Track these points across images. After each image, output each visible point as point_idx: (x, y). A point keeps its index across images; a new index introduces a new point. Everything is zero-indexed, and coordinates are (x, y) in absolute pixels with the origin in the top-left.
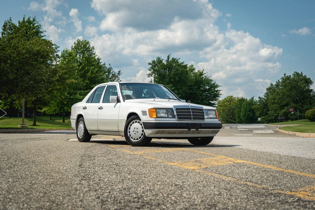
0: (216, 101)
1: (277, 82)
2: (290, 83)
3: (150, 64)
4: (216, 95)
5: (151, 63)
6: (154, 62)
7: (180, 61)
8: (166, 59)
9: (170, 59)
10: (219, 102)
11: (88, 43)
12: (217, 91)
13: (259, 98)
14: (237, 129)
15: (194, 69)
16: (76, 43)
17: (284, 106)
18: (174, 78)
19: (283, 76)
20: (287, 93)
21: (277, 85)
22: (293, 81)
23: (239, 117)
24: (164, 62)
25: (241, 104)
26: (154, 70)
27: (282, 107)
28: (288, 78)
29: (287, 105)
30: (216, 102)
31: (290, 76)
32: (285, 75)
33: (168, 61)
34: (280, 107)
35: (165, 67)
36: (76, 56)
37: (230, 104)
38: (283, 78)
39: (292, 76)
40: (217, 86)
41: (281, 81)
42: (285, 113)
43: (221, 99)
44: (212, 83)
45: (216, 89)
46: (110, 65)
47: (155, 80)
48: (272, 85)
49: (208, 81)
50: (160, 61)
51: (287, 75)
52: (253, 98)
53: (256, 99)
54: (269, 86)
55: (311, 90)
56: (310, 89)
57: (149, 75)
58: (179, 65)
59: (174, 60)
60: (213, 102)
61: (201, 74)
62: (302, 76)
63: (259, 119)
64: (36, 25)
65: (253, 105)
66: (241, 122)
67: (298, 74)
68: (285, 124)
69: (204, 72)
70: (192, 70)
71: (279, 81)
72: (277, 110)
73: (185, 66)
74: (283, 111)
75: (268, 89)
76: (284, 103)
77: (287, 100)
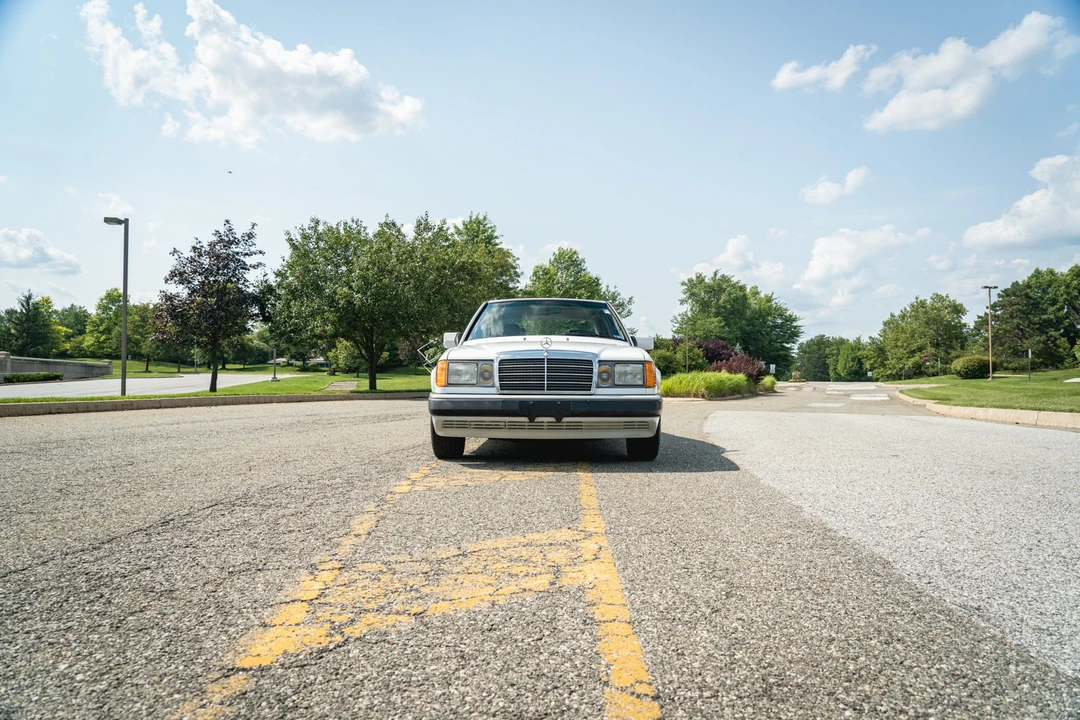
0: (794, 343)
1: (901, 311)
2: (926, 313)
3: (683, 284)
4: (794, 334)
5: (687, 282)
6: (690, 281)
7: (734, 280)
8: (712, 275)
9: (718, 277)
10: (802, 344)
11: (575, 253)
12: (795, 327)
13: (871, 337)
14: (824, 391)
15: (758, 293)
16: (557, 253)
17: (914, 352)
18: (724, 307)
19: (914, 300)
20: (921, 330)
21: (903, 317)
22: (932, 309)
23: (835, 369)
24: (707, 280)
25: (838, 350)
26: (692, 294)
27: (911, 354)
28: (923, 304)
29: (920, 349)
30: (796, 347)
31: (925, 300)
32: (917, 298)
33: (714, 279)
34: (907, 353)
35: (710, 290)
36: (556, 274)
37: (819, 349)
38: (912, 305)
39: (929, 302)
40: (795, 320)
41: (909, 309)
42: (916, 363)
43: (803, 339)
44: (788, 313)
45: (795, 324)
46: (615, 287)
47: (691, 309)
48: (892, 315)
49: (780, 311)
50: (700, 279)
51: (921, 298)
52: (859, 339)
53: (865, 340)
54: (887, 317)
55: (965, 325)
56: (963, 322)
57: (682, 302)
58: (733, 286)
59: (723, 276)
60: (788, 346)
61: (769, 300)
62: (948, 301)
63: (870, 374)
64: (489, 226)
65: (859, 349)
66: (839, 379)
67: (940, 297)
68: (914, 383)
69: (774, 297)
70: (756, 293)
71: (905, 309)
72: (902, 359)
73: (742, 288)
74: (913, 360)
75: (885, 324)
76: (914, 347)
77: (920, 342)
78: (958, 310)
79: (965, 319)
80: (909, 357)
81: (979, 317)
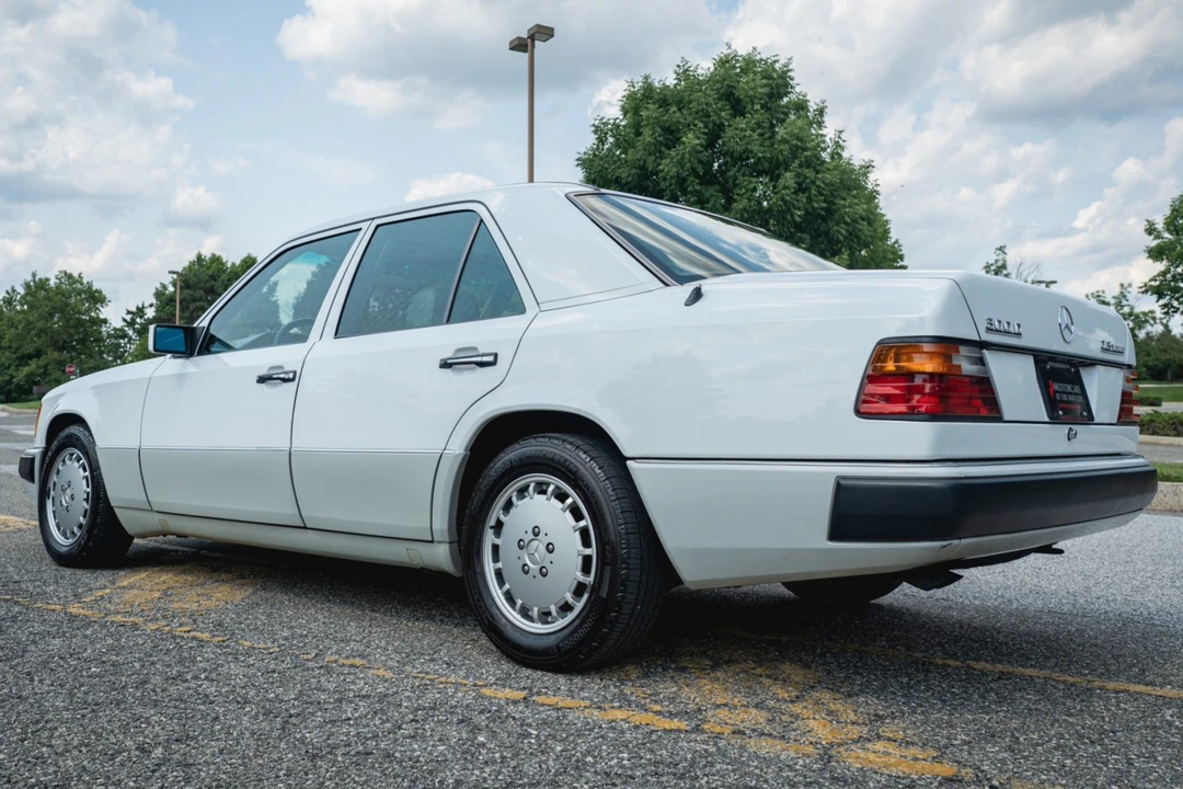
1: (7, 292)
2: (49, 299)
17: (30, 357)
19: (29, 278)
20: (39, 324)
21: (9, 301)
27: (24, 359)
28: (42, 284)
29: (38, 354)
31: (47, 280)
32: (34, 275)
34: (17, 358)
38: (27, 286)
41: (22, 291)
51: (40, 275)
55: (105, 321)
56: (102, 317)
62: (82, 284)
67: (70, 276)
71: (14, 290)
72: (8, 368)
74: (26, 369)
76: (29, 349)
77: (39, 342)
78: (96, 298)
79: (105, 312)
80: (18, 366)
81: (129, 312)
